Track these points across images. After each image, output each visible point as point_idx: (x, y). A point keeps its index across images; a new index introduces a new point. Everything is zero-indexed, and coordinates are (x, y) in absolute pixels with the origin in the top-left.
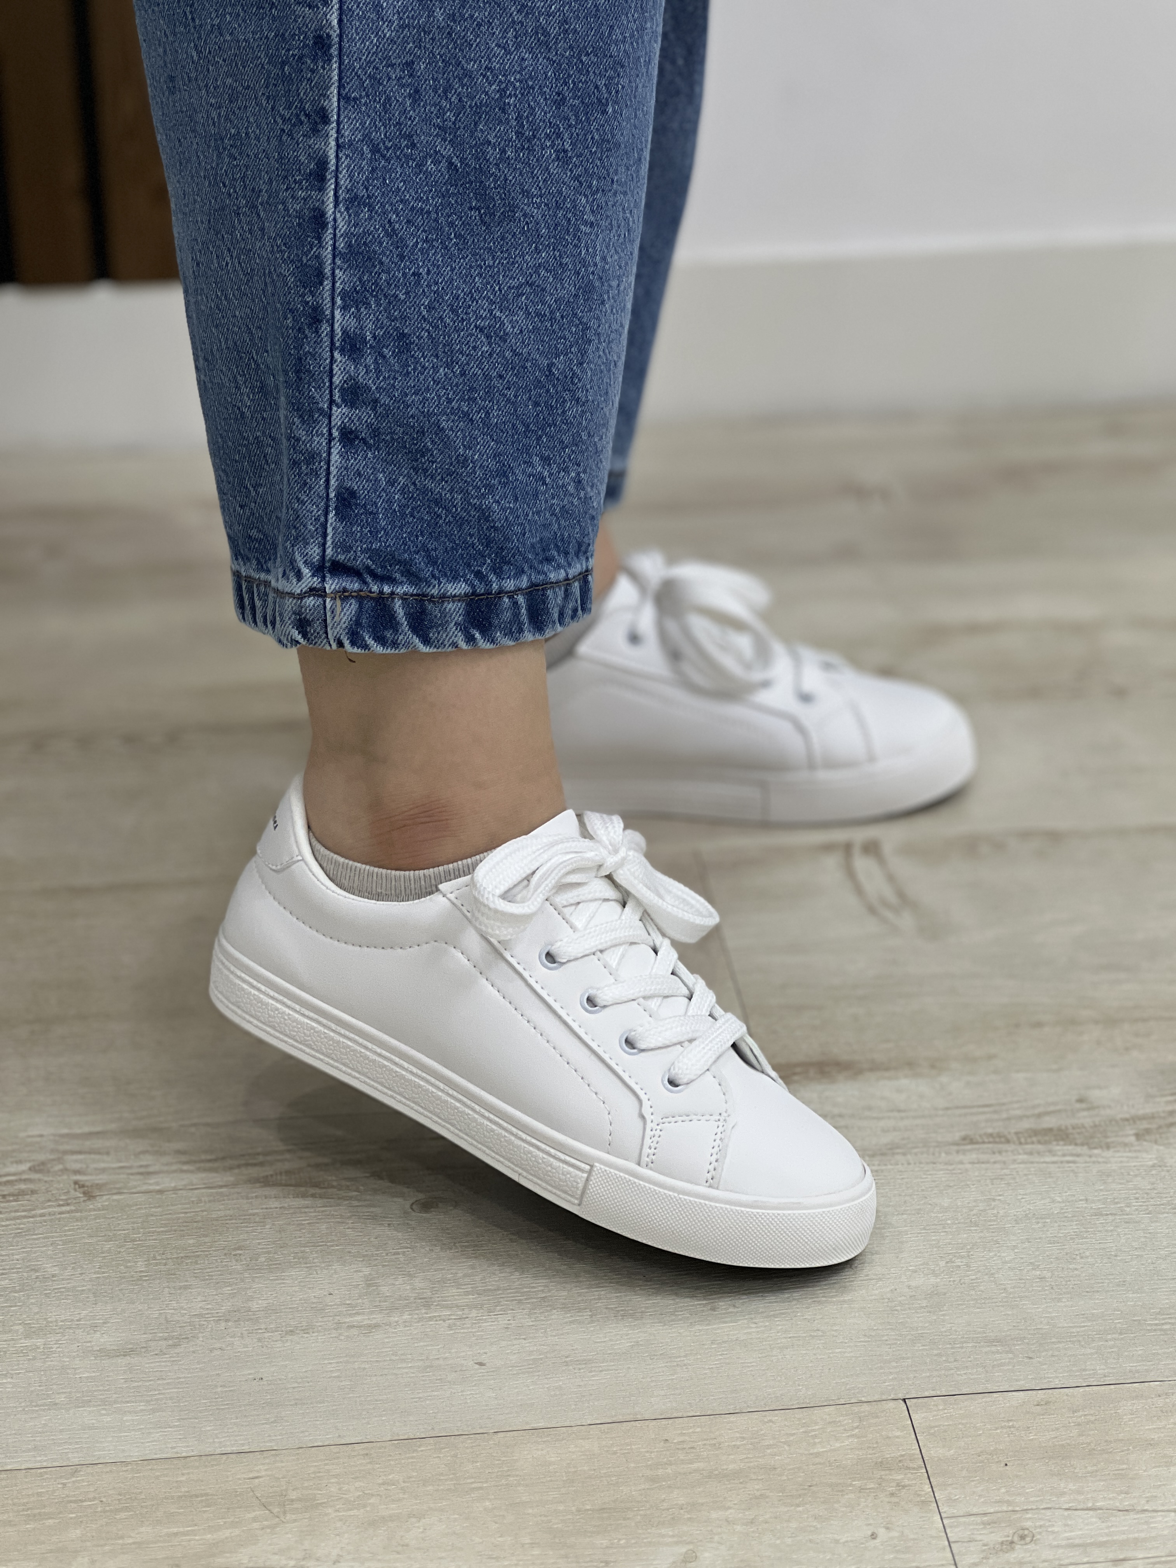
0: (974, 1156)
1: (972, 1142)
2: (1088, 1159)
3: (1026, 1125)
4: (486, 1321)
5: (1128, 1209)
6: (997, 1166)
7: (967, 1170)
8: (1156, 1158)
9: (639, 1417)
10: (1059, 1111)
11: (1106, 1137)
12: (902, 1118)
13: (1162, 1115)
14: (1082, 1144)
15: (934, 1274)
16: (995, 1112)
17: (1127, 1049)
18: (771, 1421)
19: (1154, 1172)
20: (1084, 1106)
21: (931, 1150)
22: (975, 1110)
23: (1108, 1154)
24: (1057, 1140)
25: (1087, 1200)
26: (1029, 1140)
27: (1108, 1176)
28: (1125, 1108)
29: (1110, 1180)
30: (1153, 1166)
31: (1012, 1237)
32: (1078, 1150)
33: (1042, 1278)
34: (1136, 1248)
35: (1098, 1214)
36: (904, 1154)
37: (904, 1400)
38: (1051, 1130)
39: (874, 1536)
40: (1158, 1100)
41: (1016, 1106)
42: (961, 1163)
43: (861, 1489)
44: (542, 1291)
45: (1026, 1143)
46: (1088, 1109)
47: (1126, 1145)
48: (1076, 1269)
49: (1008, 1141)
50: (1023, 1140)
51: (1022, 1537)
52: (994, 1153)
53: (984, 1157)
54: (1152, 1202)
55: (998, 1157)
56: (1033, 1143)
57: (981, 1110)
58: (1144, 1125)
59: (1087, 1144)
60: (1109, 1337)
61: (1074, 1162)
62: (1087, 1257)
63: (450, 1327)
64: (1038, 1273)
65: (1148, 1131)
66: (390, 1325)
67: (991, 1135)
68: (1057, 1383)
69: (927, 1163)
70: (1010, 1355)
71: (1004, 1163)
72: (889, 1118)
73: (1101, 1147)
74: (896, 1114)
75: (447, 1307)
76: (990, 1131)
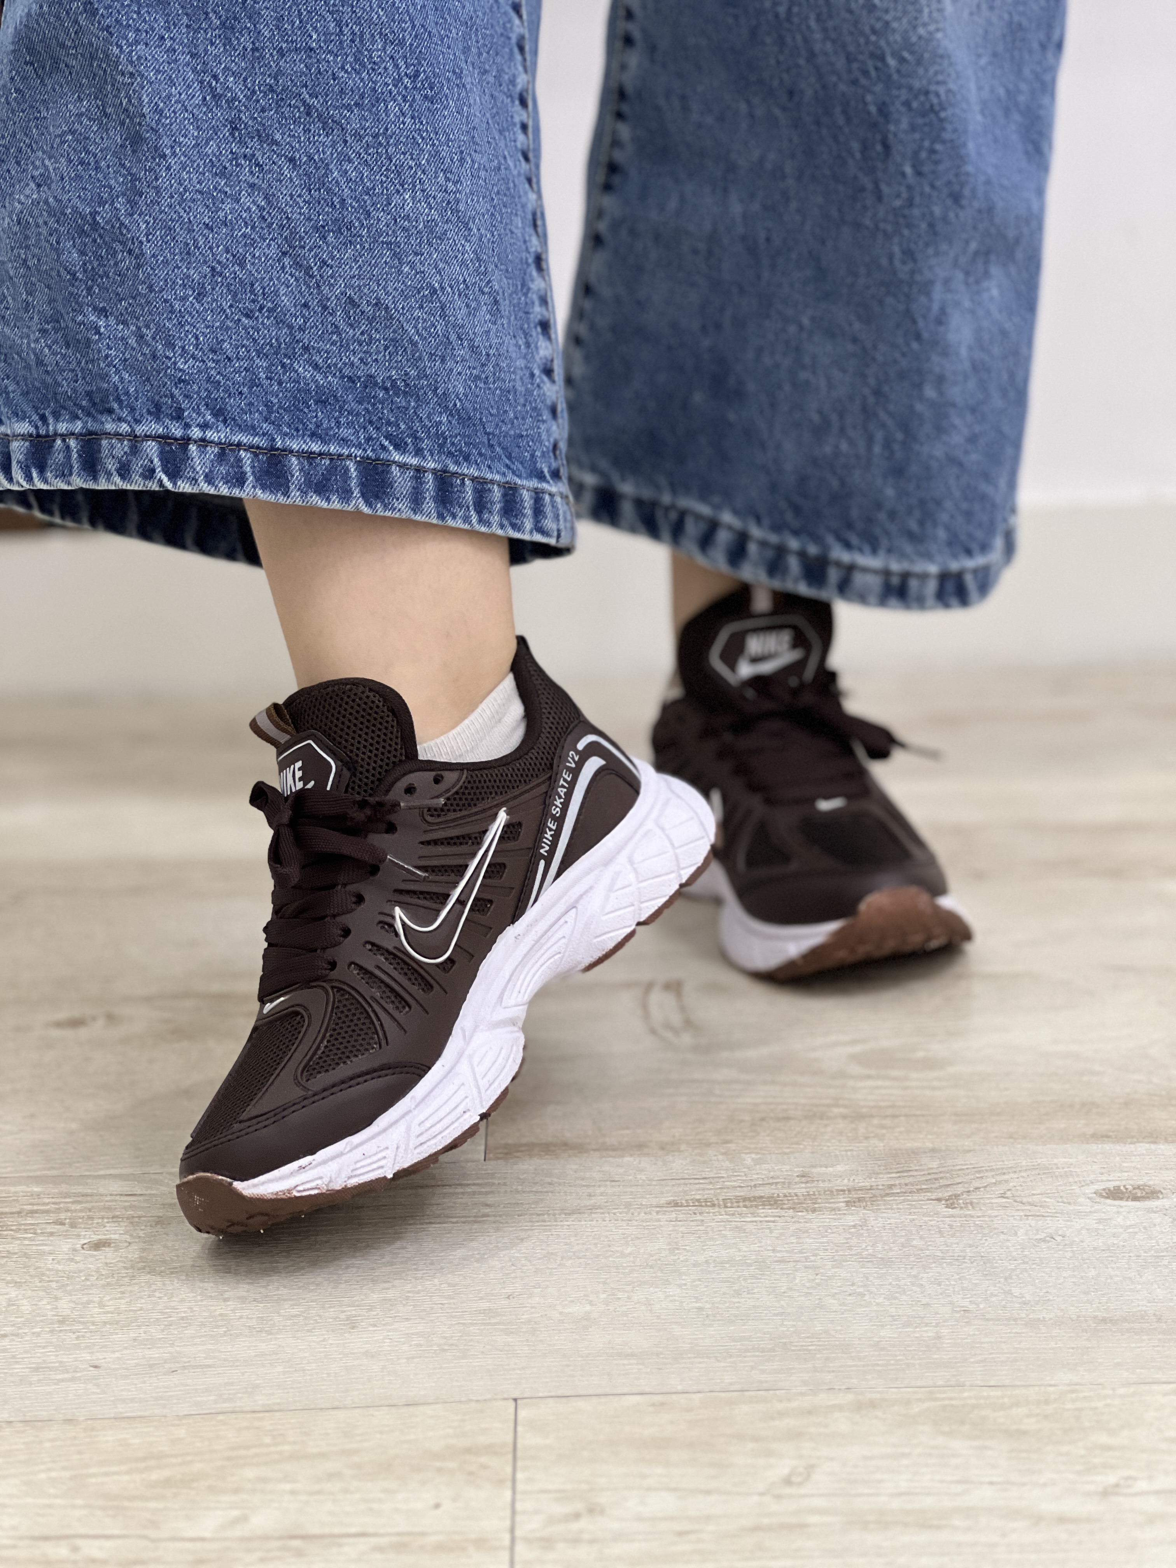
0: (674, 1215)
1: (676, 1205)
2: (789, 1219)
3: (739, 1193)
4: (117, 1334)
5: (813, 1258)
6: (692, 1223)
7: (661, 1226)
8: (860, 1220)
9: (238, 1409)
10: (777, 1183)
11: (815, 1203)
12: (613, 1186)
13: (880, 1187)
14: (789, 1209)
15: (591, 1303)
16: (711, 1183)
17: (867, 1138)
18: (373, 1415)
19: (853, 1230)
20: (803, 1179)
21: (632, 1211)
22: (691, 1181)
23: (811, 1216)
24: (764, 1205)
25: (774, 1251)
26: (735, 1204)
27: (807, 1232)
28: (846, 1181)
29: (806, 1235)
30: (854, 1226)
31: (684, 1277)
32: (783, 1213)
33: (701, 1309)
34: (808, 1288)
35: (782, 1261)
36: (602, 1213)
37: (515, 1400)
38: (762, 1197)
39: (437, 1506)
40: (881, 1176)
41: (734, 1179)
42: (659, 1220)
43: (439, 1470)
44: (185, 1312)
45: (731, 1207)
46: (807, 1182)
47: (834, 1209)
48: (739, 1302)
49: (714, 1205)
50: (729, 1205)
51: (591, 1511)
52: (695, 1214)
53: (681, 1217)
54: (841, 1253)
55: (699, 1217)
56: (738, 1207)
57: (697, 1181)
58: (860, 1194)
59: (794, 1208)
60: (749, 1354)
61: (774, 1222)
62: (754, 1293)
63: (78, 1338)
64: (697, 1305)
65: (860, 1200)
66: (17, 1335)
67: (698, 1200)
68: (680, 1388)
69: (623, 1220)
70: (641, 1367)
71: (703, 1221)
72: (600, 1186)
73: (807, 1211)
74: (608, 1183)
75: (83, 1323)
76: (698, 1197)
